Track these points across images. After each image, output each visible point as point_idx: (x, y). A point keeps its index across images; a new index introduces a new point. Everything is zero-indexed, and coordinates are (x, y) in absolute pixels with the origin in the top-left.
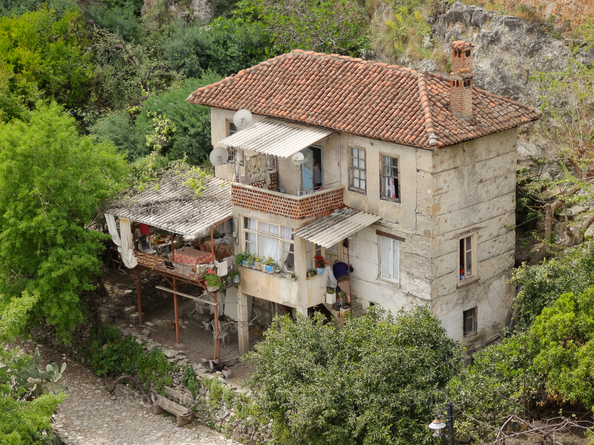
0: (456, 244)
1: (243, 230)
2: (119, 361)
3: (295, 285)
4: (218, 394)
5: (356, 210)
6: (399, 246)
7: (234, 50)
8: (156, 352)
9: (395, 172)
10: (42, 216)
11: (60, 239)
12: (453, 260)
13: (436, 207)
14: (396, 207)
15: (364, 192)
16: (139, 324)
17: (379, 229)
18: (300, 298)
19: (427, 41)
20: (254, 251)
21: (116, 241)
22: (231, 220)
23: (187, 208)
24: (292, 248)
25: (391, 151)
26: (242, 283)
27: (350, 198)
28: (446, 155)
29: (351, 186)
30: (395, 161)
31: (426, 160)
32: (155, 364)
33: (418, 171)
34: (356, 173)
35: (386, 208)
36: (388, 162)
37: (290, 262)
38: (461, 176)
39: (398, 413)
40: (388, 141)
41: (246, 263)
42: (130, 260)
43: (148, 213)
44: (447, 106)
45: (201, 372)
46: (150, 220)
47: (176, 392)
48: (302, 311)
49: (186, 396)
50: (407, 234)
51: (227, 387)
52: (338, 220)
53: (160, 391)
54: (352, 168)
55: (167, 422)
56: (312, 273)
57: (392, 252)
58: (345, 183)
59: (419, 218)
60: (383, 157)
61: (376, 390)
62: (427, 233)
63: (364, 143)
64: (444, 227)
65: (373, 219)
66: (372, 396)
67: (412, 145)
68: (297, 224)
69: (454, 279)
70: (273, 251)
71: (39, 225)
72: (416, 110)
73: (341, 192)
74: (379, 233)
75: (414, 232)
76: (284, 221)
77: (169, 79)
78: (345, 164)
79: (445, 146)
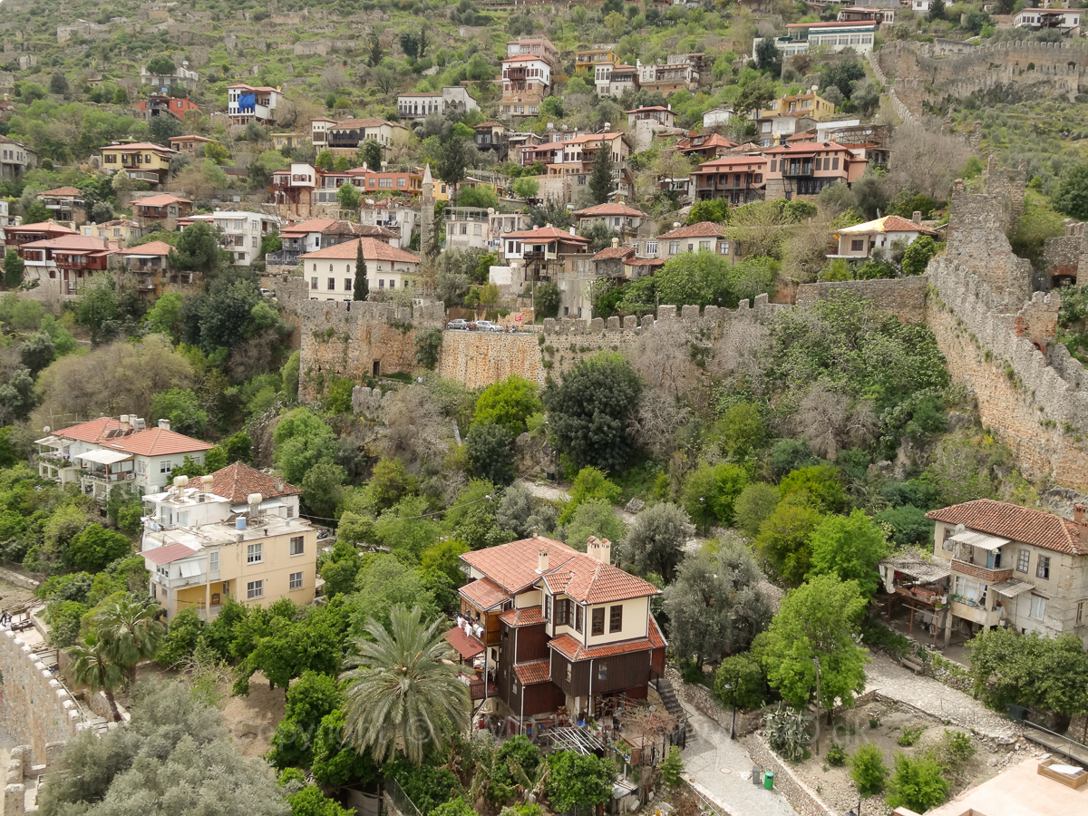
0: (1076, 605)
1: (955, 582)
2: (878, 638)
3: (985, 614)
4: (939, 662)
5: (1020, 581)
6: (1044, 601)
7: (920, 495)
8: (901, 637)
9: (1047, 564)
10: (855, 562)
11: (862, 574)
12: (1074, 614)
13: (1071, 585)
14: (1045, 582)
15: (1027, 573)
16: (888, 621)
17: (1033, 592)
18: (987, 620)
19: (1038, 503)
20: (961, 593)
21: (883, 579)
22: (948, 579)
23: (924, 568)
24: (985, 594)
25: (1046, 554)
26: (952, 609)
27: (1016, 575)
28: (1078, 560)
29: (1018, 569)
30: (1047, 559)
31: (1068, 561)
32: (900, 641)
33: (1062, 565)
34: (1022, 563)
35: (1040, 582)
36: (1043, 559)
37: (983, 601)
38: (1083, 571)
39: (1066, 685)
40: (1047, 548)
41: (956, 599)
42: (891, 589)
43: (904, 567)
44: (1078, 535)
45: (928, 650)
46: (906, 571)
47: (912, 657)
48: (987, 628)
49: (920, 660)
50: (1051, 597)
51: (944, 659)
52: (1012, 584)
53: (903, 655)
54: (1019, 560)
55: (908, 671)
56: (994, 609)
57: (1040, 605)
58: (1015, 566)
59: (1060, 589)
60: (1040, 556)
61: (1053, 671)
62: (1064, 598)
63: (1030, 548)
64: (1073, 596)
65: (1031, 587)
66: (1050, 674)
67: (1062, 553)
68: (989, 583)
69: (1073, 623)
70: (974, 595)
71: (854, 566)
72: (1062, 536)
73: (1012, 570)
74: (1033, 594)
75: (1056, 596)
76: (982, 581)
77: (886, 505)
78: (1016, 557)
79: (1082, 555)
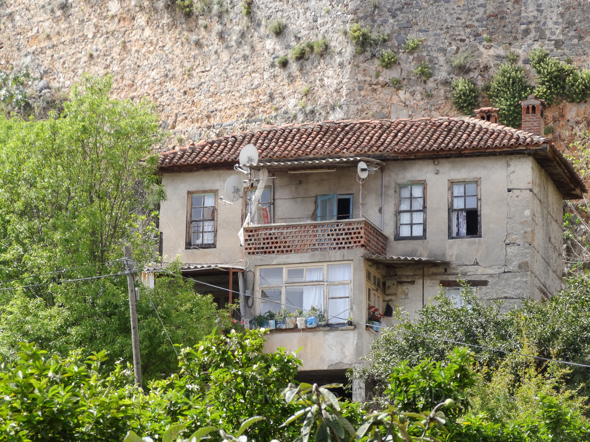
3: (351, 337)
13: (533, 235)
14: (475, 244)
15: (422, 237)
17: (445, 279)
18: (359, 352)
25: (466, 174)
27: (397, 250)
28: (537, 178)
29: (398, 236)
31: (522, 174)
33: (509, 190)
34: (405, 218)
35: (458, 248)
38: (543, 216)
50: (491, 276)
58: (392, 231)
59: (511, 250)
60: (452, 186)
62: (523, 267)
63: (424, 175)
64: (536, 267)
68: (359, 253)
73: (385, 241)
74: (445, 284)
75: (502, 270)
76: (336, 255)
78: (389, 210)
